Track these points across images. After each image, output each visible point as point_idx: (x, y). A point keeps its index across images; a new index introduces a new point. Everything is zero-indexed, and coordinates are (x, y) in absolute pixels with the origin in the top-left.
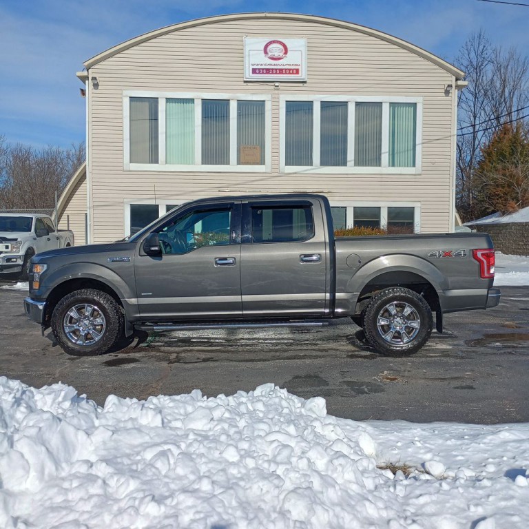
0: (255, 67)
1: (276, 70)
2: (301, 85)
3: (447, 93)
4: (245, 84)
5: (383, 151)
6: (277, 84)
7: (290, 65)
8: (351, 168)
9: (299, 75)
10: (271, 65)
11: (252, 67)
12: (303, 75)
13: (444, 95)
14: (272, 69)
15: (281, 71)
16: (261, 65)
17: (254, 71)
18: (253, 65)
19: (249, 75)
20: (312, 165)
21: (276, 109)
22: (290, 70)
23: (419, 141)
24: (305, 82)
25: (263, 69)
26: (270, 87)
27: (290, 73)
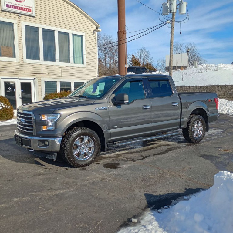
0: (8, 4)
1: (19, 7)
2: (32, 18)
3: (94, 33)
4: (2, 12)
5: (71, 56)
6: (20, 15)
7: (26, 6)
8: (57, 63)
9: (32, 13)
10: (17, 4)
11: (6, 3)
12: (33, 13)
13: (93, 34)
14: (18, 7)
15: (22, 9)
16: (11, 3)
17: (7, 6)
18: (6, 2)
19: (4, 7)
20: (40, 60)
21: (20, 29)
22: (27, 9)
23: (84, 53)
24: (33, 17)
25: (12, 6)
26: (16, 16)
27: (26, 11)
